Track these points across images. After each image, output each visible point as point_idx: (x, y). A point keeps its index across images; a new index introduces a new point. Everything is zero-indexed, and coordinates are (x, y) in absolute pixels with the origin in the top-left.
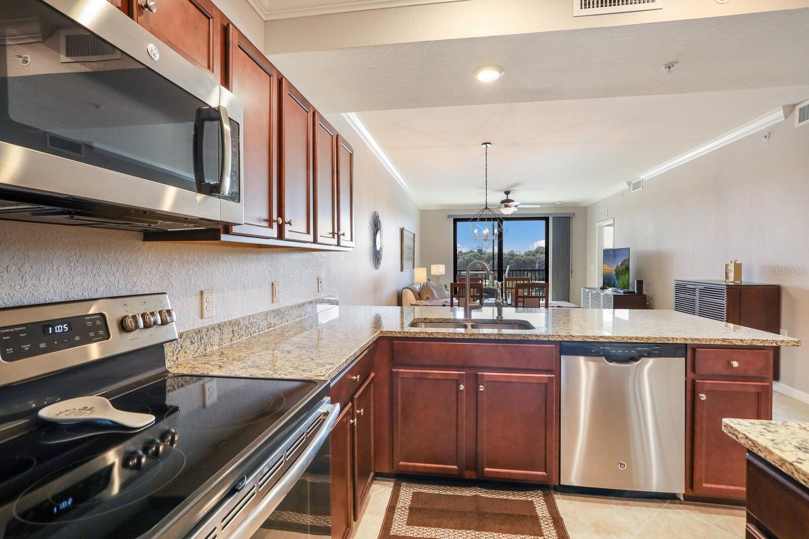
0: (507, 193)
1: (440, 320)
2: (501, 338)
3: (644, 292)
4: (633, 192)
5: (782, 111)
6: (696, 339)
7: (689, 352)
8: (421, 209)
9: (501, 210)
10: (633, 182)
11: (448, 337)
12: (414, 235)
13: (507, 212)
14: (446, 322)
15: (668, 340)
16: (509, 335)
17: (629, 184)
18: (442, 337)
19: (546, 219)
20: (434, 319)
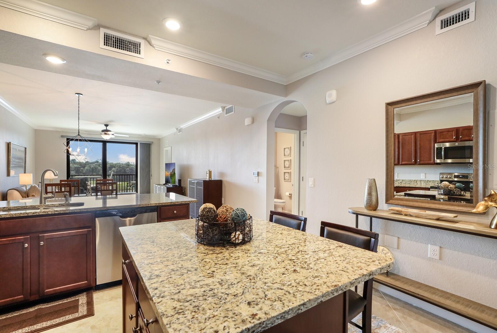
0: (106, 125)
1: (18, 208)
2: (56, 213)
3: (182, 185)
4: (178, 134)
5: (221, 108)
6: (160, 203)
7: (159, 209)
8: (35, 128)
9: (102, 136)
10: (179, 129)
11: (15, 216)
12: (26, 148)
13: (106, 137)
14: (23, 208)
15: (149, 205)
16: (62, 210)
17: (177, 129)
18: (10, 217)
19: (137, 144)
20: (13, 207)
